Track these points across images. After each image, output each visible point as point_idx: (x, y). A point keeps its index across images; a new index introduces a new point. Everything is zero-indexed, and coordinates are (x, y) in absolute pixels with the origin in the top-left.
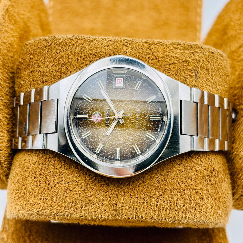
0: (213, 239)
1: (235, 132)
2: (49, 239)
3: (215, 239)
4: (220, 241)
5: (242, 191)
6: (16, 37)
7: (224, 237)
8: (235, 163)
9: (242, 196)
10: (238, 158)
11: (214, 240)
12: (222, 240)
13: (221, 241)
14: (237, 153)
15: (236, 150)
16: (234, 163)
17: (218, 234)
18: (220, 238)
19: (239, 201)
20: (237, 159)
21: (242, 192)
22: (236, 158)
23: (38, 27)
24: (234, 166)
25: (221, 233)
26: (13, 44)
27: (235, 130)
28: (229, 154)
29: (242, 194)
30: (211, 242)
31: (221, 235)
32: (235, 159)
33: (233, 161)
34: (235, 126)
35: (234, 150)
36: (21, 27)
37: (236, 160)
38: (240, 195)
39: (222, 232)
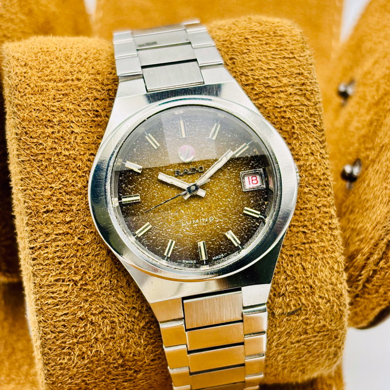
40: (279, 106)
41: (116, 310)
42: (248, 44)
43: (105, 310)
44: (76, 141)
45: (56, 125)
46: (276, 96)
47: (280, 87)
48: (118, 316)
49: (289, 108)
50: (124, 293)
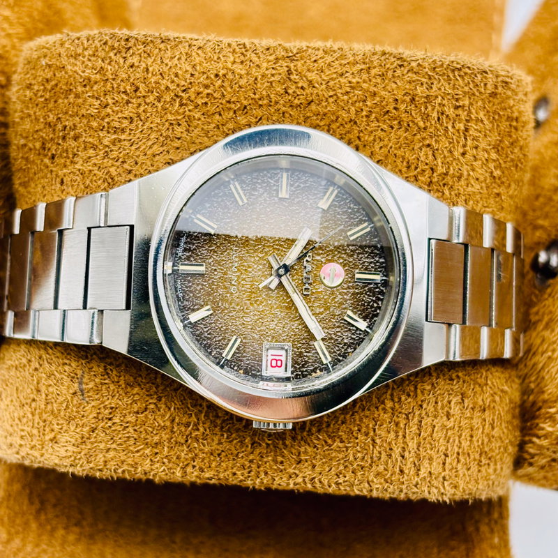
0: (474, 547)
1: (554, 300)
2: (84, 523)
3: (480, 549)
4: (490, 554)
5: (555, 450)
6: (18, 38)
7: (503, 545)
8: (546, 378)
9: (554, 460)
10: (553, 367)
11: (477, 551)
12: (496, 551)
13: (493, 555)
14: (553, 354)
15: (551, 348)
16: (543, 378)
17: (488, 535)
18: (493, 547)
19: (547, 472)
20: (552, 370)
21: (554, 452)
22: (548, 366)
23: (87, 11)
24: (542, 385)
25: (496, 535)
26: (7, 55)
27: (554, 297)
28: (534, 353)
29: (554, 456)
30: (470, 554)
31: (496, 540)
32: (546, 370)
33: (542, 371)
34: (555, 287)
35: (545, 346)
36: (35, 14)
37: (548, 372)
38: (549, 459)
39: (499, 533)
40: (377, 427)
41: (138, 138)
42: (476, 410)
43: (142, 123)
44: (380, 131)
45: (407, 107)
46: (393, 426)
47: (404, 437)
48: (130, 140)
49: (371, 442)
50: (159, 155)
